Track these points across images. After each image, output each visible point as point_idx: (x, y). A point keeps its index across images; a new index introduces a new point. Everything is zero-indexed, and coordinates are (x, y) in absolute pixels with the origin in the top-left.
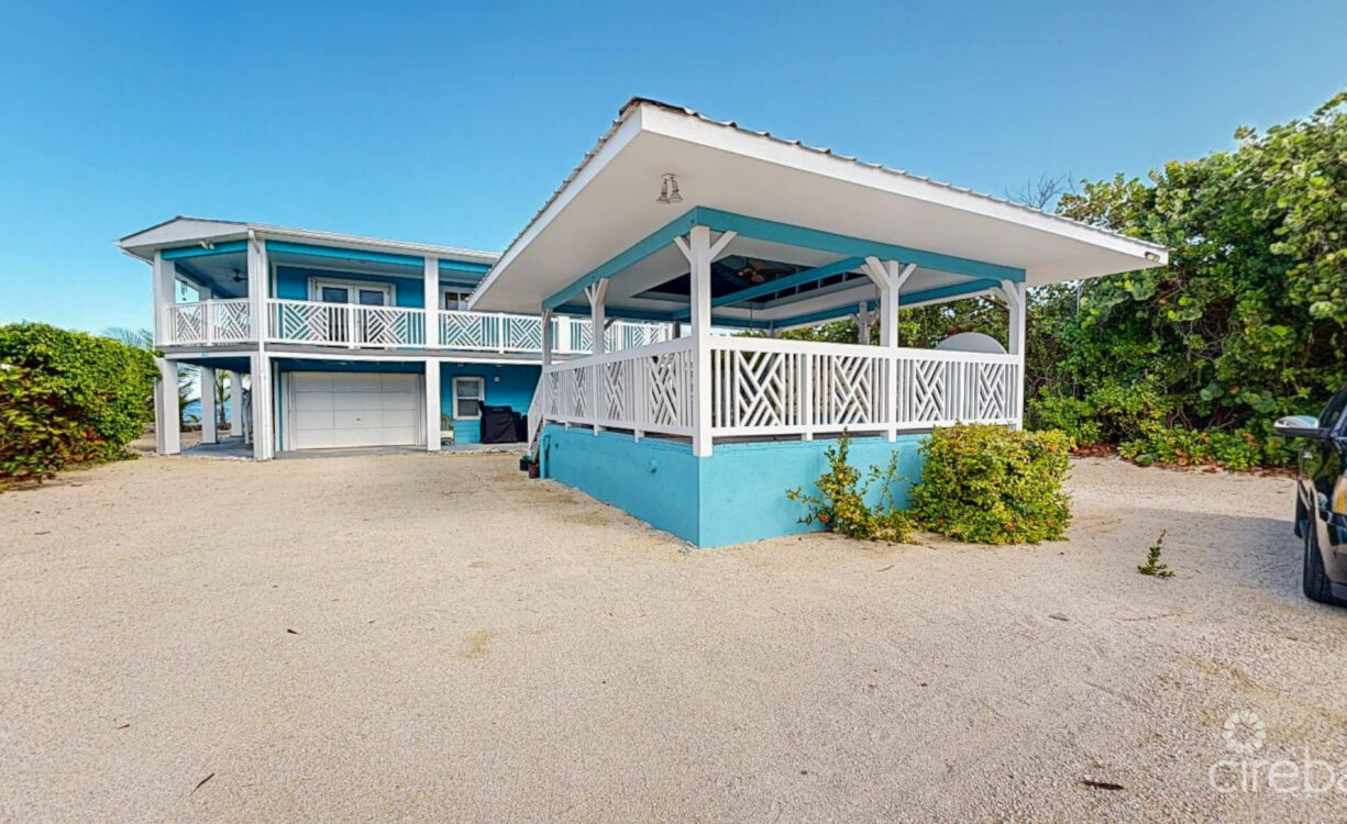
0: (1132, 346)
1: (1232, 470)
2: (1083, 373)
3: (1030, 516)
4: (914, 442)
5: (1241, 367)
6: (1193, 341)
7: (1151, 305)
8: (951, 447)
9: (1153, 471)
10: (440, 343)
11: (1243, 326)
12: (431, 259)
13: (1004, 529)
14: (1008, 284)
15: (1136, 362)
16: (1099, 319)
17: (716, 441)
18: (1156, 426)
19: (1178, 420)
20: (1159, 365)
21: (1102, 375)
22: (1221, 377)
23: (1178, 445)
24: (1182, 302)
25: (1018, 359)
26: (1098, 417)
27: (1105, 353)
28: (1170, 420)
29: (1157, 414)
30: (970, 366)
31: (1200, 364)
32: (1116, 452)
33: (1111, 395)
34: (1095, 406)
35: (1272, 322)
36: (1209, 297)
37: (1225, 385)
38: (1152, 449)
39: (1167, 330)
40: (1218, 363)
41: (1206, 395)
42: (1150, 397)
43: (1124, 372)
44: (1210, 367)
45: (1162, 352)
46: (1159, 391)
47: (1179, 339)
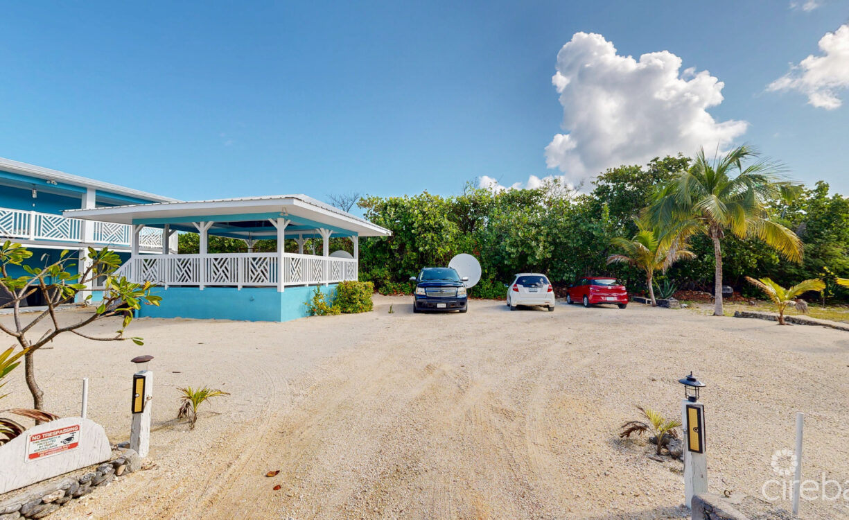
0: (382, 255)
1: (406, 295)
2: (368, 264)
3: (365, 304)
4: (333, 287)
5: (407, 263)
6: (397, 255)
7: (386, 243)
8: (346, 287)
9: (388, 296)
10: (94, 239)
11: (407, 252)
12: (91, 190)
13: (360, 309)
14: (354, 237)
15: (383, 261)
16: (373, 246)
17: (286, 287)
18: (388, 282)
19: (394, 280)
20: (389, 262)
21: (374, 264)
22: (403, 266)
23: (394, 288)
24: (394, 243)
25: (356, 260)
26: (372, 280)
27: (375, 257)
28: (392, 280)
29: (388, 278)
30: (346, 263)
31: (398, 262)
32: (378, 291)
33: (376, 271)
34: (372, 275)
35: (413, 251)
36: (400, 242)
37: (404, 269)
38: (387, 290)
39: (391, 250)
40: (402, 262)
41: (400, 271)
42: (386, 272)
43: (380, 264)
44: (401, 263)
45: (389, 257)
46: (389, 270)
47: (394, 254)
